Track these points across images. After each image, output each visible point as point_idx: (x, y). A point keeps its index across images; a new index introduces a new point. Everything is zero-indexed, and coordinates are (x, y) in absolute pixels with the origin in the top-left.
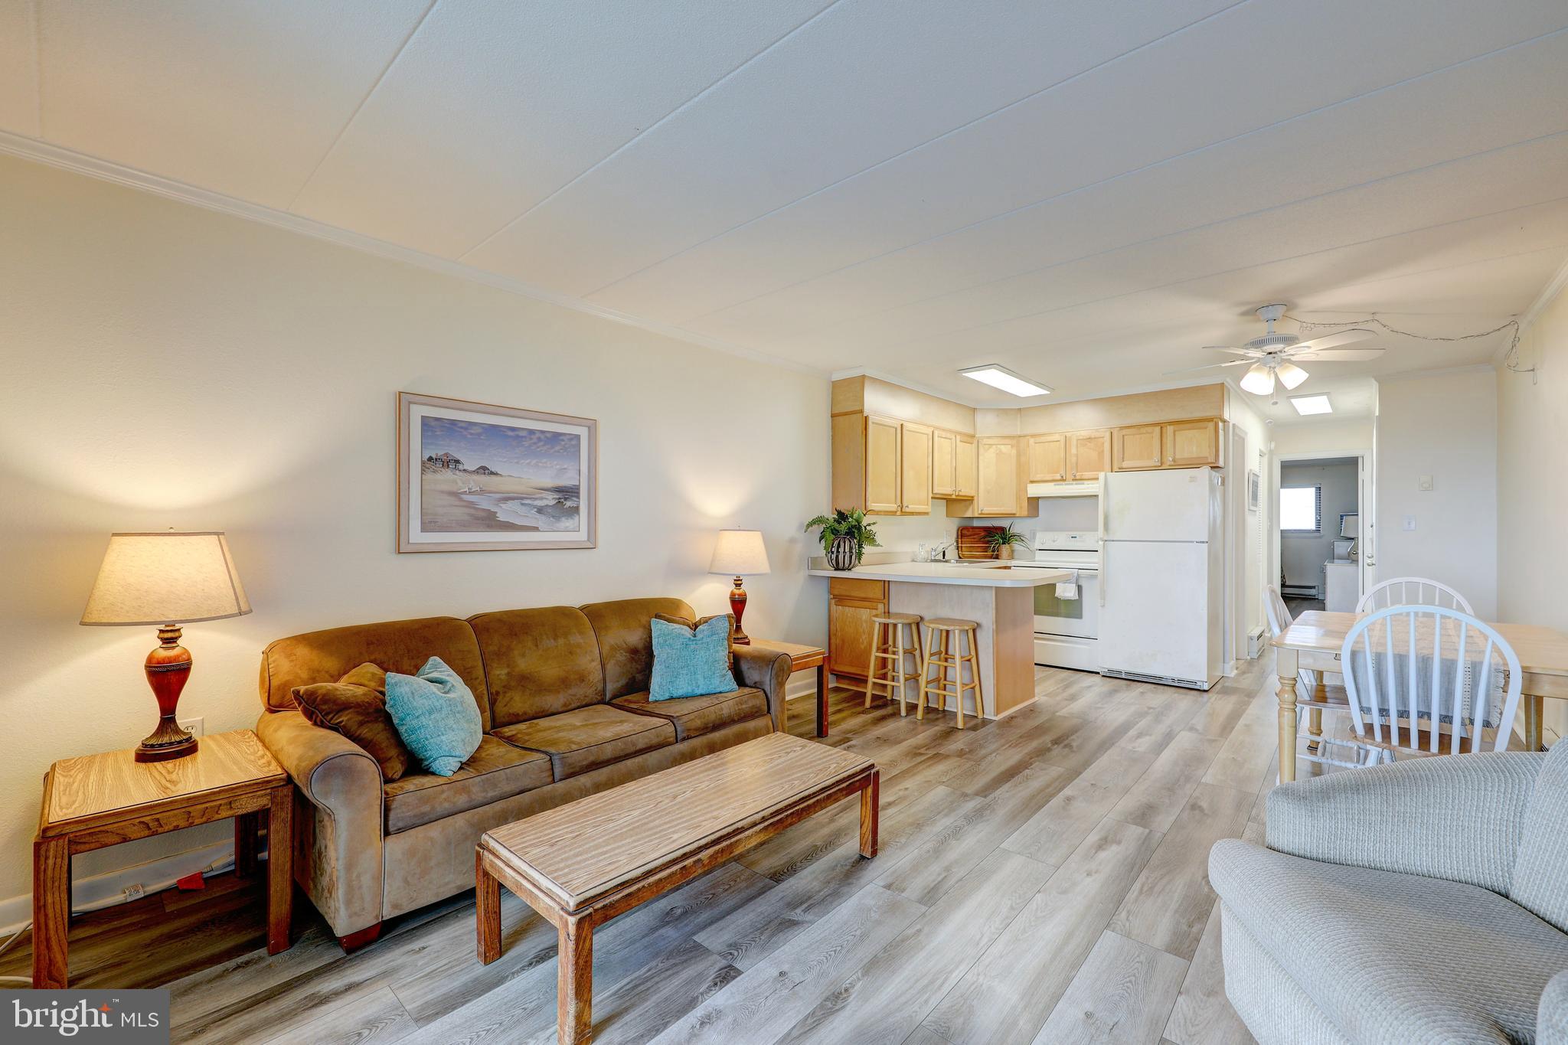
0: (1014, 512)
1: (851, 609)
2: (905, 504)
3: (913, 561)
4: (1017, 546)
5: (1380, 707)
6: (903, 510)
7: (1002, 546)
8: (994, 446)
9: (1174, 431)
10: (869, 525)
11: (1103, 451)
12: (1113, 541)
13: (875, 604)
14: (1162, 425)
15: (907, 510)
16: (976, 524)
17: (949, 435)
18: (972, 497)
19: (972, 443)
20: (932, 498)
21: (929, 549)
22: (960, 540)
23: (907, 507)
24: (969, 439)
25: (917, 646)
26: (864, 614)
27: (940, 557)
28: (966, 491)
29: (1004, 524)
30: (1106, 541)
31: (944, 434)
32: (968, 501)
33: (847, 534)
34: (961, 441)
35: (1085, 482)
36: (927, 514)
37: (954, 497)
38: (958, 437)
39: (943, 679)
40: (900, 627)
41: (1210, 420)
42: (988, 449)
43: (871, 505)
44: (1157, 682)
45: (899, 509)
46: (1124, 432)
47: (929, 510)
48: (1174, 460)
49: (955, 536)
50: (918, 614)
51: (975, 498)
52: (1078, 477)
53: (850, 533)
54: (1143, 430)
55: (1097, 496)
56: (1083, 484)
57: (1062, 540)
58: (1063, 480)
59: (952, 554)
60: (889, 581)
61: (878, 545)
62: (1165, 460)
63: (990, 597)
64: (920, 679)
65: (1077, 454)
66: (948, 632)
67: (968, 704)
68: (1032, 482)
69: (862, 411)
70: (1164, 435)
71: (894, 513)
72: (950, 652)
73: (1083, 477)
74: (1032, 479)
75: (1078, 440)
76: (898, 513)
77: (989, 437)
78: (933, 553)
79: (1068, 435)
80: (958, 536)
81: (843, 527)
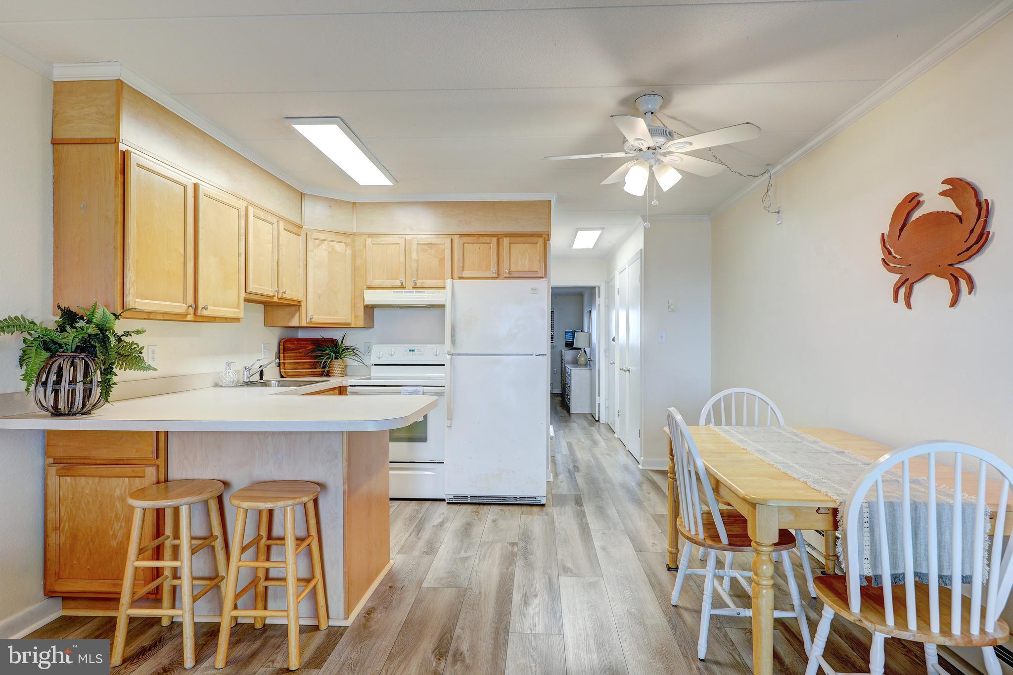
0: (348, 322)
1: (90, 480)
2: (201, 304)
3: (216, 385)
4: (350, 361)
5: (893, 572)
6: (199, 313)
7: (334, 360)
8: (326, 243)
9: (510, 243)
10: (127, 334)
11: (443, 259)
12: (459, 354)
13: (137, 469)
14: (499, 236)
15: (205, 313)
16: (301, 335)
17: (269, 218)
18: (299, 302)
19: (299, 235)
20: (246, 300)
21: (241, 368)
22: (282, 355)
23: (205, 308)
24: (295, 229)
25: (217, 531)
26: (118, 486)
27: (256, 378)
28: (291, 293)
29: (336, 335)
30: (452, 354)
31: (262, 215)
32: (294, 306)
33: (79, 349)
34: (285, 229)
35: (427, 291)
36: (237, 320)
37: (276, 299)
38: (282, 224)
39: (263, 578)
40: (184, 511)
41: (539, 235)
42: (319, 245)
43: (133, 301)
44: (502, 502)
45: (191, 311)
46: (465, 239)
47: (241, 315)
48: (510, 272)
49: (275, 349)
50: (221, 477)
51: (303, 304)
52: (418, 285)
53: (86, 347)
54: (483, 239)
55: (443, 306)
56: (424, 292)
57: (399, 354)
58: (402, 287)
59: (272, 373)
60: (167, 433)
61: (149, 368)
62: (501, 272)
63: (340, 448)
64: (223, 585)
65: (418, 260)
66: (271, 512)
67: (305, 608)
68: (369, 288)
69: (115, 141)
70: (501, 247)
71: (180, 318)
72: (277, 531)
73: (424, 285)
74: (369, 284)
75: (418, 244)
76: (190, 317)
77: (319, 231)
78: (247, 373)
79: (408, 237)
80: (279, 349)
81: (71, 338)
